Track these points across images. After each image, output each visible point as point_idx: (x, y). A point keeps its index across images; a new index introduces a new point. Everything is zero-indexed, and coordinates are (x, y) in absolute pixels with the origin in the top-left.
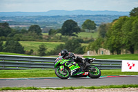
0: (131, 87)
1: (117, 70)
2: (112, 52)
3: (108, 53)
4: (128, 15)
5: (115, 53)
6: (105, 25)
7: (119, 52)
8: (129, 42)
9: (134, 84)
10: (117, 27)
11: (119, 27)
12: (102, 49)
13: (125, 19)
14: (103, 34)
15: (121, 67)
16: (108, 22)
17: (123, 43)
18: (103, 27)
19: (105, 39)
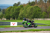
0: (14, 31)
1: (9, 26)
2: (7, 19)
3: (6, 19)
4: (12, 6)
5: (8, 20)
6: (4, 9)
7: (9, 19)
8: (13, 16)
9: (15, 31)
10: (8, 10)
11: (9, 10)
12: (3, 18)
13: (11, 7)
14: (4, 13)
15: (10, 24)
16: (5, 8)
17: (11, 16)
18: (4, 10)
19: (4, 15)
